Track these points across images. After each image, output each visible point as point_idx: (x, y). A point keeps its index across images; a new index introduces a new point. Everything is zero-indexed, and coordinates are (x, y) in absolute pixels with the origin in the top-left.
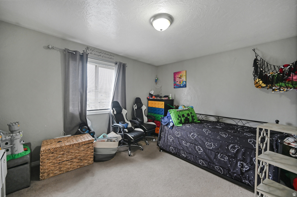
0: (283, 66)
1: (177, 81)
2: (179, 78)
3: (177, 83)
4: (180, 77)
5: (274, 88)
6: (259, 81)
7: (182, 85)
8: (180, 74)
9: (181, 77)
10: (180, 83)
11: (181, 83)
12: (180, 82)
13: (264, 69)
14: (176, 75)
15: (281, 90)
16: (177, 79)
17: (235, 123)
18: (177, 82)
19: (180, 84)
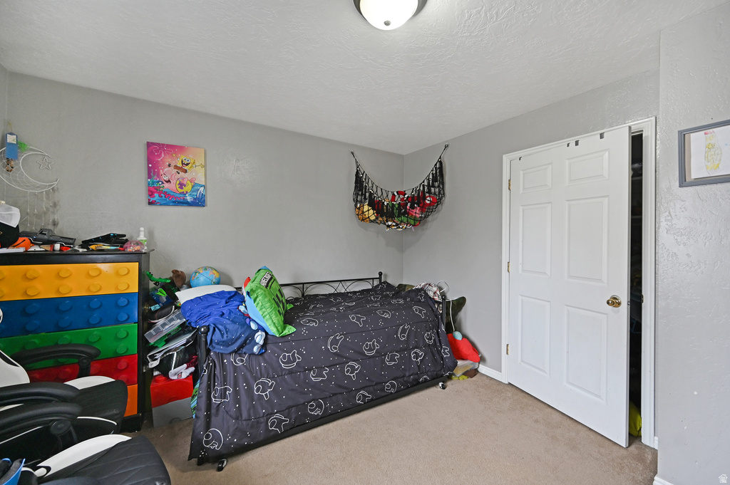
0: (397, 192)
1: (166, 178)
2: (176, 167)
3: (166, 185)
4: (180, 165)
5: (390, 223)
6: (368, 210)
7: (189, 199)
8: (183, 157)
9: (186, 168)
10: (181, 188)
11: (188, 188)
12: (182, 185)
13: (375, 191)
14: (159, 156)
15: (399, 227)
16: (167, 172)
17: (332, 291)
18: (168, 181)
19: (180, 190)
